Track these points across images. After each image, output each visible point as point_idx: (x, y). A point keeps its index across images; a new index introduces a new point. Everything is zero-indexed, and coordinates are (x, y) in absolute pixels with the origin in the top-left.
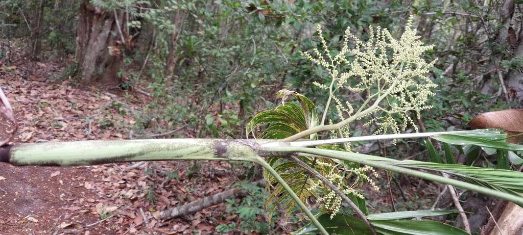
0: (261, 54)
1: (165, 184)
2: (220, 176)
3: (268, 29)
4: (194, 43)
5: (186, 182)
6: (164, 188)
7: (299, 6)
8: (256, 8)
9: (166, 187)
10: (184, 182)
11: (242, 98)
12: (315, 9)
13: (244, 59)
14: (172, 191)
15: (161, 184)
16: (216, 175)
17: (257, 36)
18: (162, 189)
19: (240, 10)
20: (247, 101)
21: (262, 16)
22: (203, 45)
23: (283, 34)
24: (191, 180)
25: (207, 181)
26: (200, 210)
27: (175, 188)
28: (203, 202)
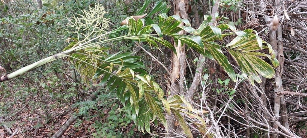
0: (52, 42)
1: (37, 134)
2: (64, 115)
3: (49, 28)
4: (13, 52)
5: (47, 127)
6: (37, 135)
7: (58, 13)
8: (40, 23)
9: (38, 134)
10: (46, 127)
11: (54, 68)
12: (65, 12)
13: (44, 48)
14: (43, 134)
15: (34, 135)
16: (62, 115)
17: (45, 34)
18: (36, 136)
19: (33, 26)
20: (57, 68)
21: (44, 24)
22: (19, 51)
23: (59, 27)
24: (50, 124)
25: (59, 120)
26: (63, 134)
27: (43, 132)
28: (62, 129)
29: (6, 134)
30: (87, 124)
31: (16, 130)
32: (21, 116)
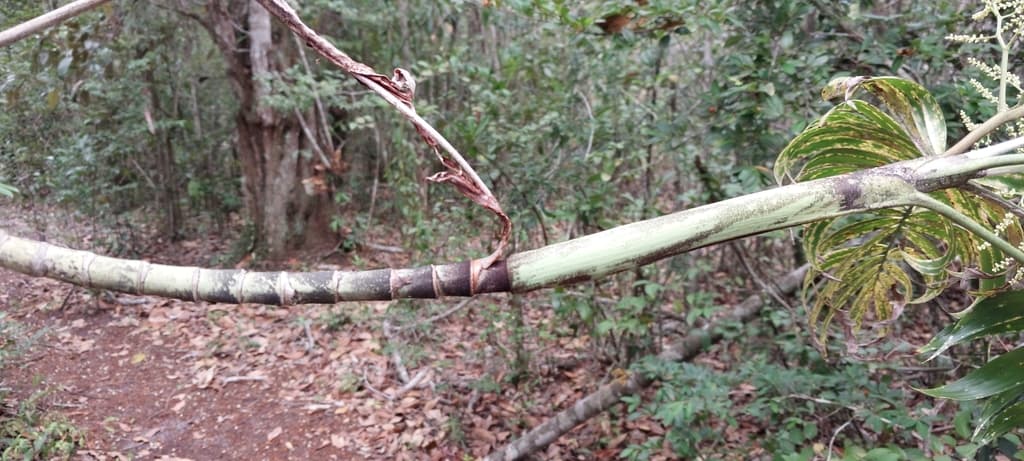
1: (475, 406)
2: (570, 369)
4: (474, 130)
5: (511, 393)
6: (475, 413)
9: (478, 410)
10: (508, 394)
14: (492, 415)
15: (467, 407)
16: (561, 368)
18: (472, 415)
21: (628, 35)
22: (491, 129)
24: (519, 387)
25: (549, 383)
26: (555, 440)
27: (494, 409)
28: (558, 422)
29: (392, 377)
30: (642, 431)
31: (421, 374)
32: (444, 329)
